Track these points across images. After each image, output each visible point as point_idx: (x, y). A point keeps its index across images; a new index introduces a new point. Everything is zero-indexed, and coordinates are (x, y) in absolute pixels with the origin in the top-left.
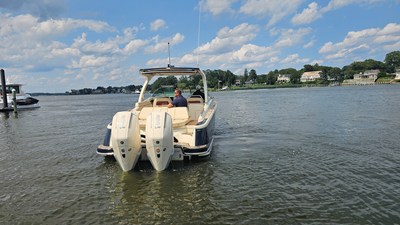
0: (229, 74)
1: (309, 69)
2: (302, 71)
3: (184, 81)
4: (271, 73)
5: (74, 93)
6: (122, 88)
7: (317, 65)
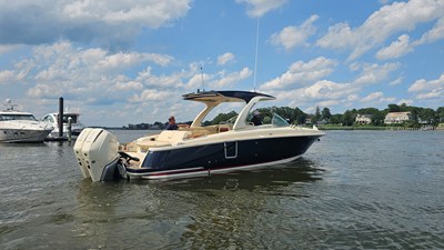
0: (297, 111)
1: (394, 109)
2: (386, 111)
4: (348, 112)
5: (131, 127)
7: (404, 104)
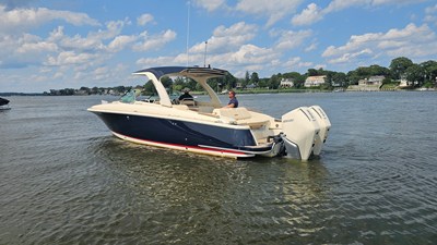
0: (230, 77)
1: (313, 73)
2: (306, 76)
3: (180, 82)
4: (274, 77)
5: (53, 93)
6: (109, 89)
7: (321, 69)
